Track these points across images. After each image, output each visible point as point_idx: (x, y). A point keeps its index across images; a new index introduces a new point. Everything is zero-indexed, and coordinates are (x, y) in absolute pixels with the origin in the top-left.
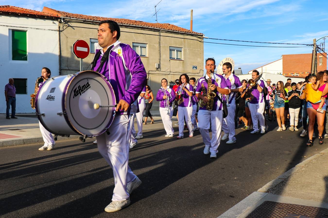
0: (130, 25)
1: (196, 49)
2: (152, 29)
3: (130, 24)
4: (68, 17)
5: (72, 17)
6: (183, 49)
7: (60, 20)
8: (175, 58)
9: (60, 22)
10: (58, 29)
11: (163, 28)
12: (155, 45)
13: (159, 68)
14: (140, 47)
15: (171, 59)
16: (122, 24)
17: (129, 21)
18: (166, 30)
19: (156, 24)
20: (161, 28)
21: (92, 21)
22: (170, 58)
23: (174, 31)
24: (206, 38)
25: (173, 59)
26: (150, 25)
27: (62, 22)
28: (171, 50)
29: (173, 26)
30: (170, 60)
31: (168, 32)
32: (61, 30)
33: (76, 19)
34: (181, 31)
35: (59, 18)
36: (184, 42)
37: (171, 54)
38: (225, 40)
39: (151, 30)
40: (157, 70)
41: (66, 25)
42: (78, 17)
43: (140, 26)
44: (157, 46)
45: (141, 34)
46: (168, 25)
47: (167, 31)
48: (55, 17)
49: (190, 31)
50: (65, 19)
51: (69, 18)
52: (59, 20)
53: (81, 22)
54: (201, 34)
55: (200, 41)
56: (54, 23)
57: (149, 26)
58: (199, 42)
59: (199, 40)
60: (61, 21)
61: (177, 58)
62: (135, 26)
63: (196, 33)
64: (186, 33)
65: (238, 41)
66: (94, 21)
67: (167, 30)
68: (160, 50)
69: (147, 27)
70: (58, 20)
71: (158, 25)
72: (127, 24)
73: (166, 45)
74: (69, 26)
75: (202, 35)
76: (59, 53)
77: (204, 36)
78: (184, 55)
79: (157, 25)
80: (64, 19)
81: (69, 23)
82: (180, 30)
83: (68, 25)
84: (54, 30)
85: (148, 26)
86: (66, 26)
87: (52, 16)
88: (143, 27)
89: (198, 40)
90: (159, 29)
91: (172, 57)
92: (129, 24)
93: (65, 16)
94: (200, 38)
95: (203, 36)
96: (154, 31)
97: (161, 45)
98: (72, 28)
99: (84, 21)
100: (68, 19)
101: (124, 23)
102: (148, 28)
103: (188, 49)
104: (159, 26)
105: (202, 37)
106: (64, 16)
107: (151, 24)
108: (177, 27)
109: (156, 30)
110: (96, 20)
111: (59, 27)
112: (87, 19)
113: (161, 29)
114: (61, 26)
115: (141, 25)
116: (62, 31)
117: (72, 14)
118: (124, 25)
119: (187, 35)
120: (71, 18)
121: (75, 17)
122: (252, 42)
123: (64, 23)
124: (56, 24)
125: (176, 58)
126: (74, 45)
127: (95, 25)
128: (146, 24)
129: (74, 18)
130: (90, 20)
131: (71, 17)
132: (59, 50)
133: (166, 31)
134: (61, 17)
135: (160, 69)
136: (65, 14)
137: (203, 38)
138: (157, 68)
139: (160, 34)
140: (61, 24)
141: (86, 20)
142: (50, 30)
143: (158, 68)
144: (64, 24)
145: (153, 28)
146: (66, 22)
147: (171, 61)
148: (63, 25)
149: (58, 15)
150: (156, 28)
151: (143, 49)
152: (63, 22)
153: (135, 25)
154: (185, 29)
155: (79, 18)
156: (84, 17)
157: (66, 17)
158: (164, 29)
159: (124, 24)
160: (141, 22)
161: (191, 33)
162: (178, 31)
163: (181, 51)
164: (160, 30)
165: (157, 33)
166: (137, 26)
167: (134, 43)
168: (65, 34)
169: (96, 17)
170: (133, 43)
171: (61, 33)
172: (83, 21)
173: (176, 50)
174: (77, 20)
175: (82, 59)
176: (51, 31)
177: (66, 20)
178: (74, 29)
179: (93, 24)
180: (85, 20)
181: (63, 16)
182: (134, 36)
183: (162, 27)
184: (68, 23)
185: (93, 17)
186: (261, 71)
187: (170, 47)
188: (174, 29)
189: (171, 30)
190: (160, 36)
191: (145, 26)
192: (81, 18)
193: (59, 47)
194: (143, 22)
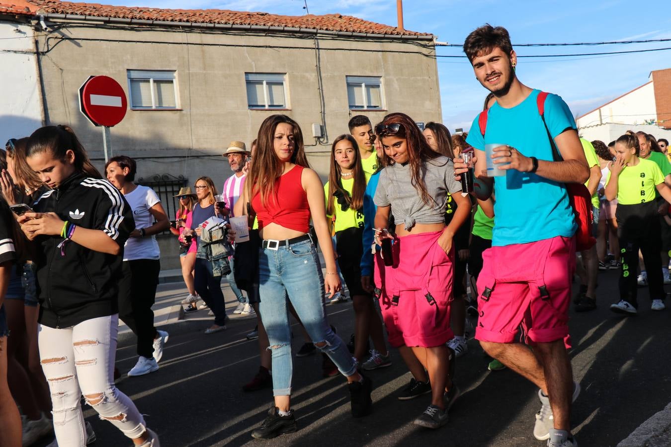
0: (234, 26)
1: (419, 78)
2: (296, 32)
3: (233, 24)
4: (57, 12)
5: (70, 11)
6: (382, 80)
7: (36, 22)
8: (363, 107)
9: (38, 28)
10: (31, 46)
11: (325, 28)
12: (307, 75)
13: (322, 136)
14: (267, 83)
15: (354, 109)
16: (212, 25)
17: (231, 15)
18: (334, 32)
19: (305, 19)
20: (318, 27)
21: (129, 20)
22: (351, 107)
23: (355, 34)
24: (441, 45)
25: (360, 109)
26: (288, 21)
27: (42, 27)
28: (350, 86)
29: (350, 19)
30: (351, 112)
31: (339, 37)
32: (41, 50)
33: (83, 17)
34: (373, 33)
35: (34, 15)
36: (385, 61)
37: (351, 97)
39: (292, 34)
40: (318, 143)
41: (56, 34)
42: (87, 13)
43: (262, 27)
44: (312, 76)
45: (266, 47)
46: (337, 19)
47: (335, 35)
48: (21, 14)
49: (398, 30)
50: (51, 20)
51: (63, 16)
52: (34, 22)
53: (96, 24)
54: (427, 35)
55: (427, 56)
56: (20, 31)
57: (286, 26)
58: (425, 58)
59: (425, 51)
60: (39, 24)
61: (368, 107)
62: (249, 27)
63: (415, 35)
64: (386, 36)
66: (134, 21)
67: (336, 33)
68: (321, 89)
69: (281, 28)
70: (29, 22)
71: (310, 19)
72: (226, 23)
73: (336, 74)
74: (63, 39)
75: (430, 37)
76: (43, 115)
77: (435, 42)
78: (389, 94)
79: (307, 20)
80: (46, 19)
81: (64, 31)
82: (372, 31)
83: (60, 36)
84: (22, 52)
85: (284, 25)
86: (56, 38)
87: (11, 13)
88: (272, 28)
89: (420, 53)
90: (315, 31)
91: (356, 105)
92: (231, 22)
93: (50, 10)
94: (424, 46)
95: (434, 39)
96: (301, 38)
97: (323, 75)
98: (73, 45)
99: (105, 22)
100: (58, 18)
101: (216, 21)
102: (283, 31)
103: (397, 80)
104: (314, 22)
105: (431, 43)
106: (47, 9)
107: (291, 20)
108: (363, 23)
109: (305, 35)
110: (140, 19)
111: (37, 42)
112: (115, 17)
113: (319, 31)
114: (42, 40)
115: (264, 25)
116: (46, 52)
117: (71, 5)
118: (217, 25)
119: (391, 42)
120: (68, 16)
121: (78, 12)
123: (49, 29)
124: (25, 33)
125: (365, 104)
126: (81, 90)
127: (136, 30)
128: (278, 19)
129: (76, 14)
130: (124, 17)
131: (68, 13)
132: (42, 108)
133: (332, 34)
134: (37, 14)
135: (327, 139)
136: (51, 4)
137: (434, 46)
138: (319, 138)
139: (318, 45)
140: (39, 33)
141: (112, 19)
142: (9, 51)
143: (320, 135)
144: (51, 32)
145: (298, 29)
146: (55, 27)
148: (46, 35)
149: (28, 8)
150: (306, 28)
151: (274, 87)
152: (46, 29)
153: (249, 24)
154: (385, 26)
155: (90, 15)
156: (105, 10)
157: (53, 13)
158: (327, 30)
159: (219, 23)
160: (262, 15)
161: (400, 36)
162: (366, 33)
163: (378, 86)
164: (316, 34)
165: (309, 43)
166: (253, 27)
167: (249, 75)
168: (54, 61)
169: (138, 10)
170: (246, 73)
171: (44, 59)
172: (103, 23)
173: (363, 85)
174: (85, 20)
175: (109, 127)
176: (12, 54)
177: (55, 22)
178: (79, 45)
179: (132, 29)
180: (107, 19)
181: (44, 11)
182: (248, 54)
183: (321, 24)
184: (61, 30)
185: (131, 10)
186: (599, 119)
187: (347, 76)
188: (355, 28)
189: (347, 31)
190: (318, 49)
191: (276, 24)
192: (95, 14)
193: (41, 97)
194: (269, 15)
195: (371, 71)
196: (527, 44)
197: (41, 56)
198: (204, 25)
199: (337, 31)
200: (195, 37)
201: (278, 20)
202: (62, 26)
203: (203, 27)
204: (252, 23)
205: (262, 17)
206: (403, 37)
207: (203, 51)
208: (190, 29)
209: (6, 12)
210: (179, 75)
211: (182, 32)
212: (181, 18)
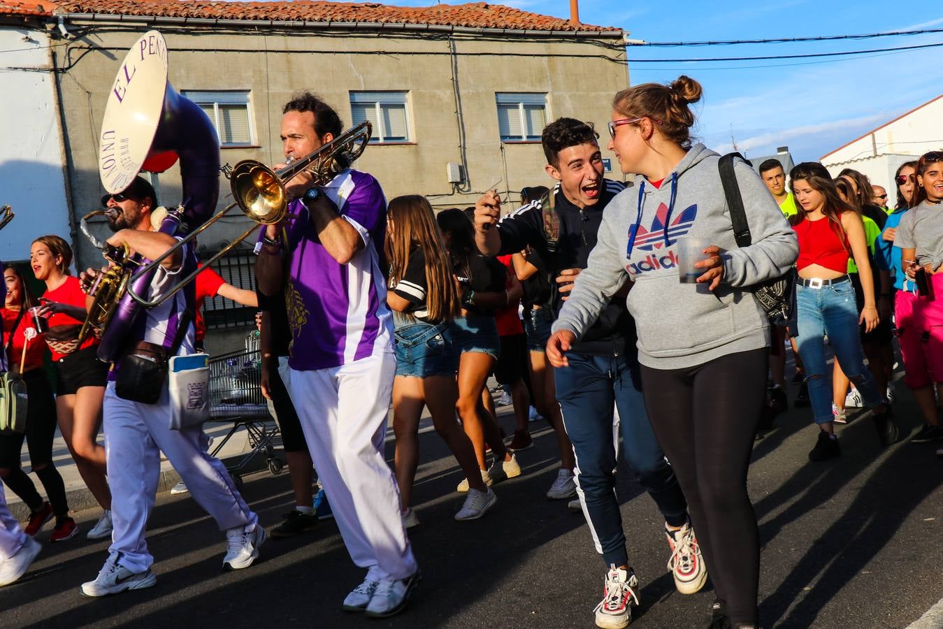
0: (332, 24)
1: (602, 93)
2: (423, 30)
3: (332, 21)
4: (82, 11)
5: (99, 9)
6: (548, 97)
7: (52, 25)
8: (520, 137)
9: (55, 35)
10: (46, 61)
11: (464, 24)
12: (438, 92)
13: (462, 181)
14: (382, 106)
15: (508, 140)
16: (301, 23)
17: (329, 8)
18: (478, 29)
19: (434, 13)
20: (454, 23)
21: (182, 19)
22: (503, 137)
23: (507, 31)
24: (634, 45)
25: (516, 140)
26: (411, 14)
27: (61, 33)
28: (502, 107)
29: (501, 9)
30: (504, 146)
31: (485, 35)
32: (60, 66)
33: (118, 17)
34: (534, 29)
35: (50, 17)
36: (552, 68)
37: (503, 123)
38: (710, 43)
39: (417, 33)
40: (456, 191)
41: (81, 43)
42: (124, 11)
43: (373, 24)
44: (447, 95)
45: (380, 53)
46: (481, 10)
47: (479, 33)
48: (31, 16)
49: (570, 24)
50: (73, 22)
51: (90, 16)
52: (50, 26)
53: (137, 27)
54: (613, 30)
55: (613, 60)
56: (30, 40)
57: (407, 22)
58: (611, 64)
59: (611, 53)
60: (56, 28)
61: (528, 137)
62: (354, 24)
63: (596, 30)
64: (554, 33)
65: (765, 41)
66: (190, 20)
67: (481, 30)
68: (459, 112)
69: (401, 25)
70: (44, 27)
71: (442, 11)
72: (321, 20)
73: (481, 89)
74: (90, 49)
75: (618, 33)
76: (65, 159)
77: (626, 39)
79: (438, 13)
80: (67, 21)
81: (91, 37)
82: (532, 25)
83: (86, 45)
84: (34, 69)
85: (404, 20)
86: (81, 48)
87: (18, 14)
88: (387, 25)
89: (604, 57)
90: (449, 28)
91: (511, 134)
92: (328, 18)
93: (72, 9)
94: (610, 46)
95: (625, 37)
96: (429, 38)
97: (462, 92)
98: (104, 56)
99: (149, 22)
100: (83, 20)
101: (307, 17)
102: (404, 30)
103: (570, 97)
104: (449, 15)
105: (620, 42)
106: (67, 7)
107: (415, 13)
108: (519, 14)
109: (436, 34)
110: (199, 17)
111: (54, 55)
112: (163, 15)
113: (456, 28)
114: (61, 51)
115: (376, 21)
116: (67, 69)
117: (101, 1)
118: (308, 24)
119: (560, 42)
120: (97, 16)
121: (111, 10)
122: (820, 39)
123: (70, 36)
124: (37, 42)
125: (524, 134)
127: (193, 34)
128: (395, 12)
129: (109, 13)
130: (175, 16)
131: (96, 12)
132: (63, 148)
133: (475, 33)
134: (54, 14)
135: (469, 186)
137: (624, 46)
138: (457, 184)
139: (454, 49)
140: (58, 42)
141: (159, 19)
142: (16, 68)
143: (459, 180)
144: (73, 40)
145: (425, 26)
146: (79, 33)
147: (507, 147)
148: (67, 44)
149: (41, 7)
150: (437, 24)
151: (392, 112)
152: (66, 35)
153: (354, 20)
154: (552, 19)
155: (127, 13)
156: (149, 6)
157: (77, 12)
158: (467, 26)
159: (310, 20)
160: (373, 6)
161: (573, 33)
162: (525, 29)
163: (543, 107)
164: (451, 32)
165: (442, 46)
166: (360, 24)
167: (355, 94)
168: (78, 79)
169: (196, 5)
170: (351, 92)
171: (65, 79)
172: (146, 25)
173: (521, 105)
174: (121, 20)
175: (156, 173)
176: (21, 73)
177: (79, 25)
178: (112, 57)
179: (187, 32)
180: (152, 18)
181: (63, 10)
182: (354, 64)
183: (458, 18)
184: (87, 36)
185: (186, 5)
186: (872, 148)
187: (497, 93)
188: (508, 23)
189: (496, 27)
190: (455, 54)
191: (394, 20)
192: (135, 12)
193: (61, 133)
194: (384, 7)
195: (533, 85)
196: (762, 39)
197: (60, 75)
198: (290, 23)
199: (481, 27)
200: (276, 42)
201: (395, 14)
202: (89, 30)
203: (288, 27)
204: (358, 18)
205: (372, 9)
206: (579, 33)
207: (289, 62)
208: (270, 30)
209: (11, 13)
210: (256, 96)
211: (259, 34)
212: (257, 14)
